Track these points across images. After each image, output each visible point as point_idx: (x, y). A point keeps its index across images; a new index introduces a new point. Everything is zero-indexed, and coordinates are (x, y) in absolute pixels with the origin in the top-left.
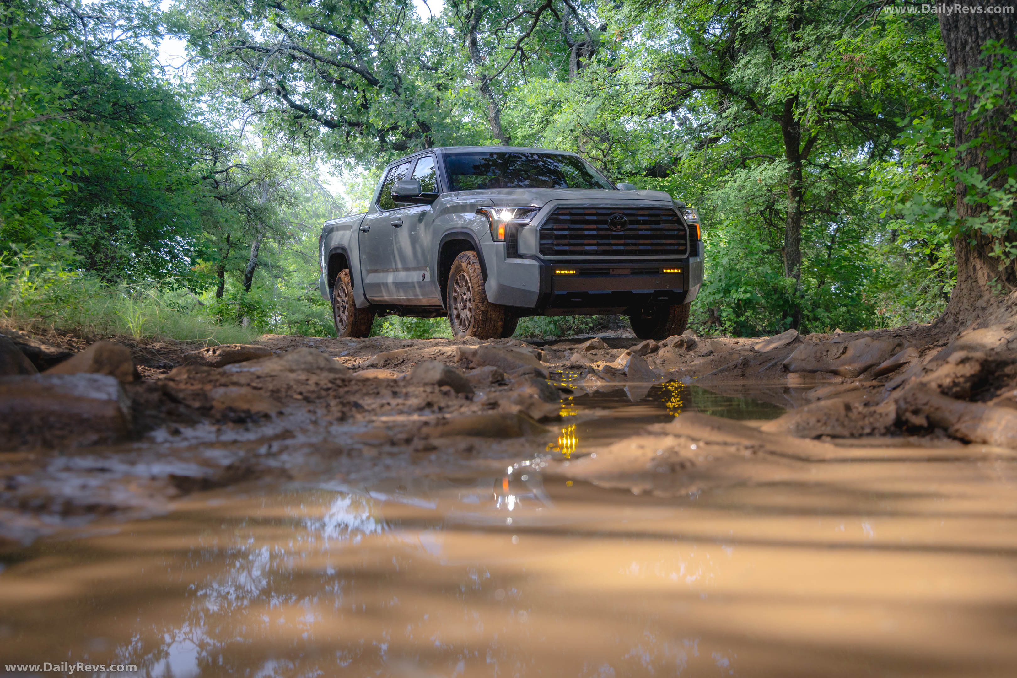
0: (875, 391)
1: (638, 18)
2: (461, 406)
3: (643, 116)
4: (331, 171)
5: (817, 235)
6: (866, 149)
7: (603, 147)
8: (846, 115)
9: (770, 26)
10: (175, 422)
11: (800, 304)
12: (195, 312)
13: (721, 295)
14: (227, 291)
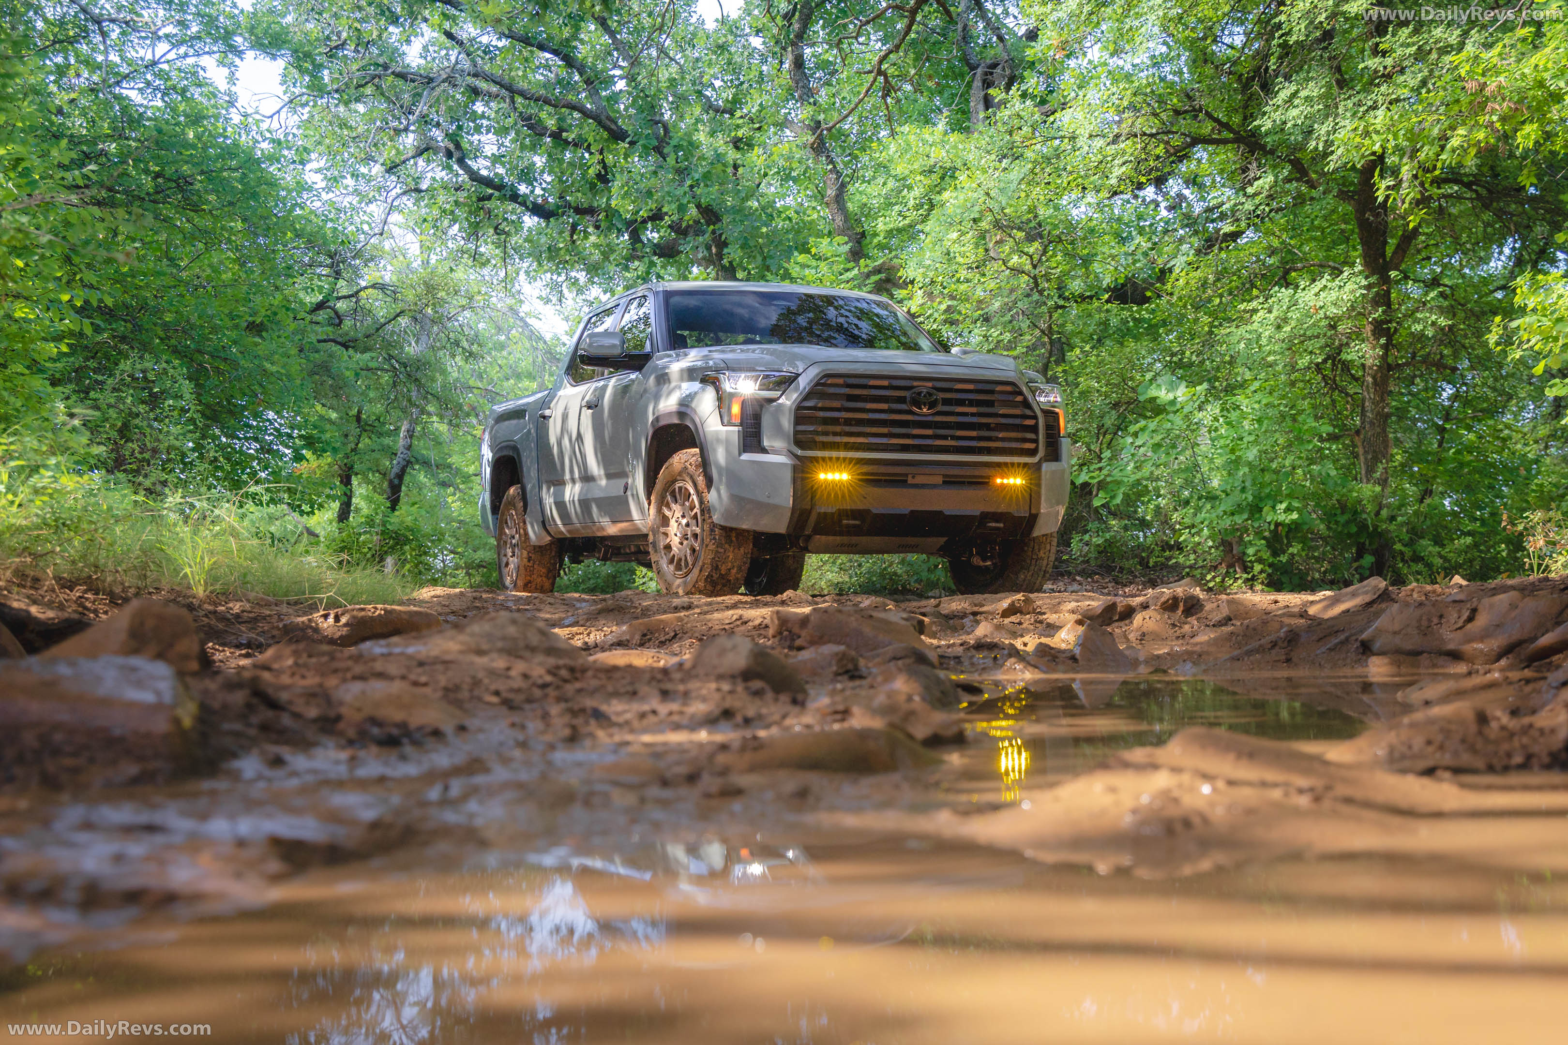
0: (1528, 689)
1: (1094, 17)
2: (784, 717)
3: (1104, 194)
4: (544, 294)
5: (1417, 407)
6: (1507, 251)
7: (1031, 250)
8: (1472, 190)
9: (1333, 29)
10: (277, 742)
11: (1387, 531)
12: (301, 547)
13: (1245, 516)
14: (357, 510)
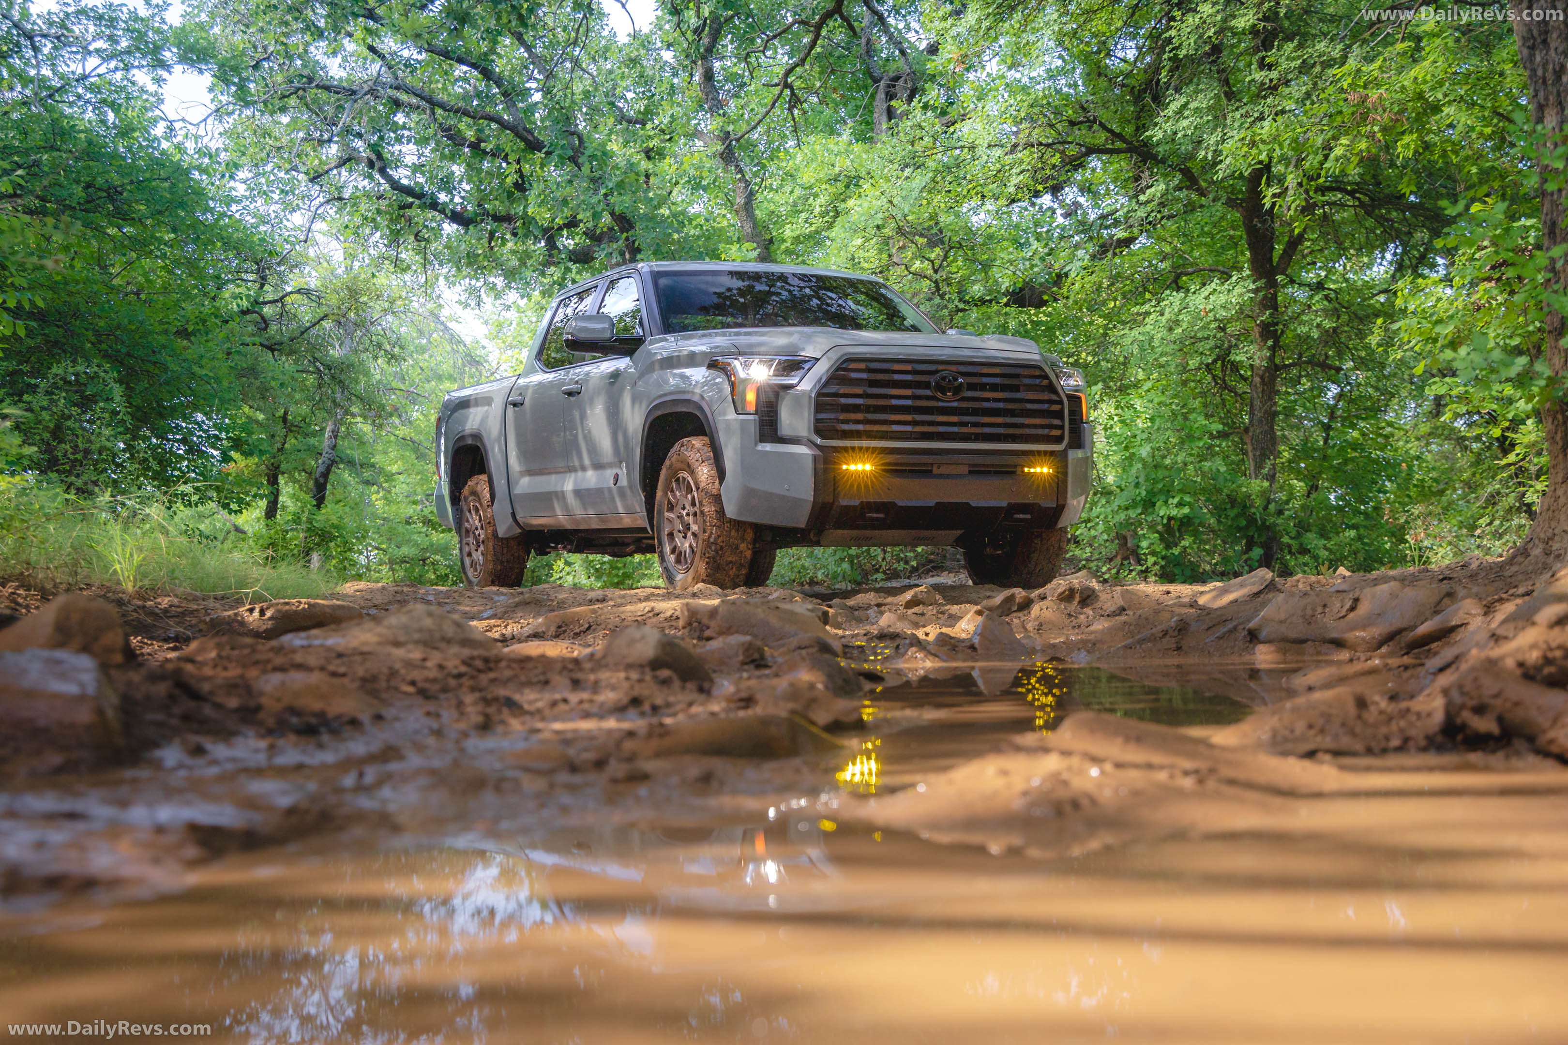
0: (1406, 675)
1: (992, 31)
2: (690, 704)
3: (1002, 202)
4: (463, 299)
5: (1304, 406)
6: (1388, 256)
7: (933, 256)
8: (1354, 198)
9: (1222, 43)
10: (198, 732)
11: (1275, 525)
12: (228, 545)
13: (1139, 511)
14: (284, 508)
